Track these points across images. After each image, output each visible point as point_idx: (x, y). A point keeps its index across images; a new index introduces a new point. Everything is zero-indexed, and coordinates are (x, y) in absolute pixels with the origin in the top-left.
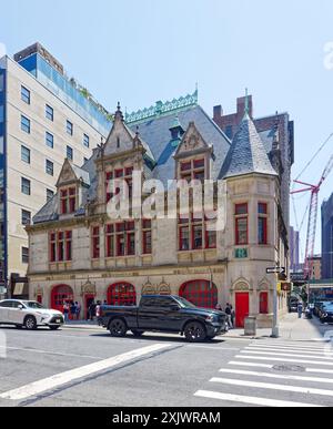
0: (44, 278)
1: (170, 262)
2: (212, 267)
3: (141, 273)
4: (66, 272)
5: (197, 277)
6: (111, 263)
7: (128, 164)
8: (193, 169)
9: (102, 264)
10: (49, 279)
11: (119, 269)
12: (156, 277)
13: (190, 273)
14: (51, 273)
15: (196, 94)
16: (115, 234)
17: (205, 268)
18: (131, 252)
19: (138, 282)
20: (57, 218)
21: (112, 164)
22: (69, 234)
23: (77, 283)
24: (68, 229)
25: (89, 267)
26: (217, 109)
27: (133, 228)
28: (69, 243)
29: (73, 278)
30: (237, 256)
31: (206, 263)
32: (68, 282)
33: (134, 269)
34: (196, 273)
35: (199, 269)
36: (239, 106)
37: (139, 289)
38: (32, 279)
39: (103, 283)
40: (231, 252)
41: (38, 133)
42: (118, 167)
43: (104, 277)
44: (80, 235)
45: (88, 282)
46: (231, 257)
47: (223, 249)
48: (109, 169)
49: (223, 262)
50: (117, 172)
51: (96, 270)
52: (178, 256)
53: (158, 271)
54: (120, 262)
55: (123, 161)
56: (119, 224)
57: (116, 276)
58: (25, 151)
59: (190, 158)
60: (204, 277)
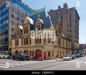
0: (14, 49)
1: (34, 46)
2: (41, 47)
3: (29, 48)
4: (18, 48)
6: (25, 46)
7: (27, 26)
8: (38, 27)
9: (23, 46)
11: (26, 47)
12: (32, 49)
13: (37, 48)
14: (15, 48)
15: (45, 8)
17: (39, 47)
18: (28, 44)
19: (29, 50)
20: (16, 37)
21: (25, 26)
22: (18, 40)
23: (19, 50)
24: (18, 39)
25: (21, 47)
26: (59, 7)
27: (28, 39)
28: (18, 42)
29: (19, 49)
31: (40, 46)
33: (28, 48)
35: (38, 47)
36: (64, 6)
37: (29, 51)
38: (12, 49)
39: (23, 50)
40: (43, 44)
41: (15, 18)
42: (26, 26)
43: (23, 49)
44: (20, 40)
45: (21, 50)
46: (43, 45)
47: (42, 43)
48: (24, 27)
49: (42, 46)
50: (26, 27)
51: (22, 48)
52: (35, 45)
53: (32, 48)
54: (26, 46)
55: (27, 25)
56: (26, 38)
57: (25, 49)
58: (13, 22)
59: (38, 25)
60: (39, 49)
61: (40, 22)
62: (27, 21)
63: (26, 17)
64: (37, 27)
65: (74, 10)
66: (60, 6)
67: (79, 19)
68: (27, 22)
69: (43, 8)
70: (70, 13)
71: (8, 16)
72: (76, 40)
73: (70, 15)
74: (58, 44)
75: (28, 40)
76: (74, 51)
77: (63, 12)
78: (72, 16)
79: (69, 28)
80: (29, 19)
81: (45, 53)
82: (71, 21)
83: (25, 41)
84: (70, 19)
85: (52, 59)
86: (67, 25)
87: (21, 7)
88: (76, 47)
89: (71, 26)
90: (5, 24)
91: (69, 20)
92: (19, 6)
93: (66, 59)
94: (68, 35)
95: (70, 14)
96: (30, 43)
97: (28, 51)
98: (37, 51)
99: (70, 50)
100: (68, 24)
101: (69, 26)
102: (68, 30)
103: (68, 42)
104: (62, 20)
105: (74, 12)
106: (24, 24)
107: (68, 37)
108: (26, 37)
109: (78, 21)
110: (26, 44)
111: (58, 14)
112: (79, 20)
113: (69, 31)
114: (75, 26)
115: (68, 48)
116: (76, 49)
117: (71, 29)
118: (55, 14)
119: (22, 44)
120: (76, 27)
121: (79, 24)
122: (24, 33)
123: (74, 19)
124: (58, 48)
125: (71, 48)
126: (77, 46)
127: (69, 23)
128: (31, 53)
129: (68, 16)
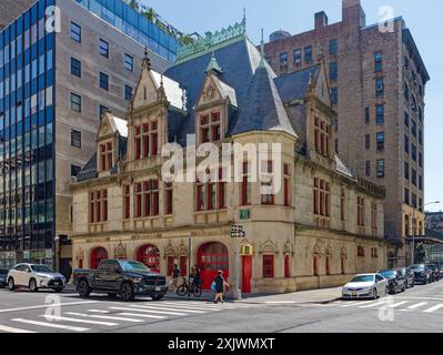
0: (84, 240)
1: (188, 224)
2: (224, 229)
3: (164, 235)
4: (103, 233)
5: (211, 239)
6: (139, 224)
7: (153, 118)
8: (210, 123)
9: (130, 226)
10: (88, 241)
11: (145, 231)
12: (177, 239)
13: (204, 234)
14: (90, 235)
15: (244, 23)
16: (142, 193)
17: (217, 230)
18: (156, 212)
19: (161, 243)
20: (97, 176)
21: (140, 117)
22: (106, 192)
23: (111, 245)
24: (104, 187)
25: (121, 228)
27: (156, 188)
28: (106, 202)
29: (108, 240)
30: (241, 217)
31: (218, 225)
32: (104, 244)
33: (158, 232)
34: (210, 234)
35: (212, 230)
36: (345, 11)
37: (162, 252)
38: (75, 241)
39: (132, 245)
40: (237, 213)
41: (90, 75)
42: (145, 121)
43: (133, 238)
44: (115, 194)
45: (120, 244)
46: (237, 218)
47: (232, 210)
48: (138, 122)
49: (231, 223)
50: (146, 126)
51: (126, 232)
52: (196, 216)
53: (178, 234)
54: (147, 224)
55: (149, 114)
56: (146, 183)
57: (144, 238)
58: (75, 99)
59: (208, 111)
60: (217, 238)
61: (217, 98)
62: (153, 90)
63: (145, 71)
64: (202, 124)
65: (400, 34)
66: (323, 12)
67: (425, 78)
68: (152, 99)
69: (237, 25)
70: (379, 48)
71: (50, 67)
72: (407, 191)
73: (378, 62)
74: (315, 212)
75: (157, 194)
76: (397, 249)
77: (340, 46)
78: (385, 66)
79: (373, 128)
80: (162, 83)
81: (246, 259)
82: (380, 93)
83: (139, 197)
84: (379, 79)
85: (282, 290)
86: (361, 112)
87: (119, 21)
88: (407, 230)
89: (380, 117)
90: (34, 111)
91: (370, 86)
92: (111, 15)
93: (359, 293)
94: (368, 163)
95: (378, 57)
96: (169, 210)
97: (156, 252)
98: (203, 248)
99: (376, 245)
100: (367, 109)
101: (373, 116)
102: (368, 136)
103: (368, 202)
104: (334, 85)
105: (396, 46)
106: (135, 106)
107: (368, 174)
108: (146, 178)
109: (421, 92)
110: (147, 214)
111: (316, 52)
112: (424, 83)
113: (373, 142)
114: (401, 117)
115: (368, 230)
116: (409, 241)
117: (382, 133)
118: (299, 57)
119: (127, 216)
120: (407, 123)
121: (423, 105)
122: (138, 157)
123: (400, 79)
124: (314, 232)
125: (381, 232)
126: (414, 221)
127: (371, 101)
128: (171, 260)
129: (364, 63)
